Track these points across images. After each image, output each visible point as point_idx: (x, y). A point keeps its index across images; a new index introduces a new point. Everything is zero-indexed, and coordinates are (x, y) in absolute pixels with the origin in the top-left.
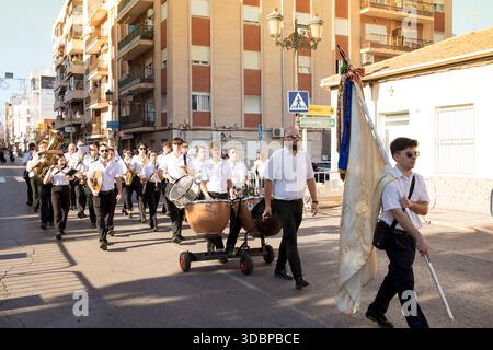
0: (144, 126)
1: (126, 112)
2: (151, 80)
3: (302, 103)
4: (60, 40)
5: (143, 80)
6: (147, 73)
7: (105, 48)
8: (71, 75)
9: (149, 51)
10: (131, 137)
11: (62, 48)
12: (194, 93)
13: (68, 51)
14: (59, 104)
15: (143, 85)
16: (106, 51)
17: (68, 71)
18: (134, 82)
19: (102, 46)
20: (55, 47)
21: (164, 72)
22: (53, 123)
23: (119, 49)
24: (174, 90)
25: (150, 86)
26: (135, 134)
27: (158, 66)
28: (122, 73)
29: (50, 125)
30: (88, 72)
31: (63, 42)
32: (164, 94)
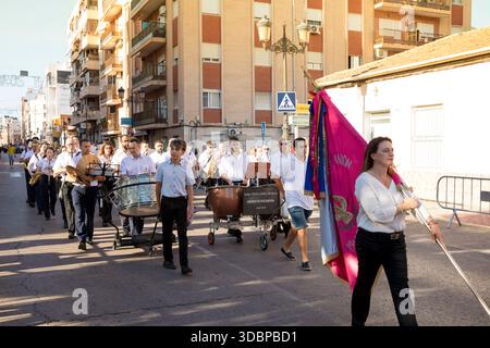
0: (157, 122)
1: (139, 109)
2: (163, 77)
3: (290, 103)
4: (76, 35)
5: (155, 78)
6: (160, 70)
7: (119, 43)
8: (87, 70)
9: (161, 49)
10: (145, 133)
11: (78, 42)
12: (205, 91)
13: (83, 45)
14: (75, 100)
15: (155, 82)
16: (121, 47)
17: (84, 66)
18: (147, 79)
19: (117, 42)
20: (71, 41)
21: (175, 69)
22: (69, 119)
23: (133, 45)
24: (185, 88)
25: (162, 83)
26: (149, 131)
27: (170, 64)
28: (136, 69)
29: (66, 121)
30: (103, 67)
31: (79, 37)
32: (176, 91)
